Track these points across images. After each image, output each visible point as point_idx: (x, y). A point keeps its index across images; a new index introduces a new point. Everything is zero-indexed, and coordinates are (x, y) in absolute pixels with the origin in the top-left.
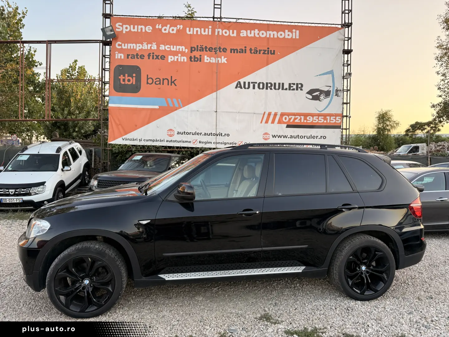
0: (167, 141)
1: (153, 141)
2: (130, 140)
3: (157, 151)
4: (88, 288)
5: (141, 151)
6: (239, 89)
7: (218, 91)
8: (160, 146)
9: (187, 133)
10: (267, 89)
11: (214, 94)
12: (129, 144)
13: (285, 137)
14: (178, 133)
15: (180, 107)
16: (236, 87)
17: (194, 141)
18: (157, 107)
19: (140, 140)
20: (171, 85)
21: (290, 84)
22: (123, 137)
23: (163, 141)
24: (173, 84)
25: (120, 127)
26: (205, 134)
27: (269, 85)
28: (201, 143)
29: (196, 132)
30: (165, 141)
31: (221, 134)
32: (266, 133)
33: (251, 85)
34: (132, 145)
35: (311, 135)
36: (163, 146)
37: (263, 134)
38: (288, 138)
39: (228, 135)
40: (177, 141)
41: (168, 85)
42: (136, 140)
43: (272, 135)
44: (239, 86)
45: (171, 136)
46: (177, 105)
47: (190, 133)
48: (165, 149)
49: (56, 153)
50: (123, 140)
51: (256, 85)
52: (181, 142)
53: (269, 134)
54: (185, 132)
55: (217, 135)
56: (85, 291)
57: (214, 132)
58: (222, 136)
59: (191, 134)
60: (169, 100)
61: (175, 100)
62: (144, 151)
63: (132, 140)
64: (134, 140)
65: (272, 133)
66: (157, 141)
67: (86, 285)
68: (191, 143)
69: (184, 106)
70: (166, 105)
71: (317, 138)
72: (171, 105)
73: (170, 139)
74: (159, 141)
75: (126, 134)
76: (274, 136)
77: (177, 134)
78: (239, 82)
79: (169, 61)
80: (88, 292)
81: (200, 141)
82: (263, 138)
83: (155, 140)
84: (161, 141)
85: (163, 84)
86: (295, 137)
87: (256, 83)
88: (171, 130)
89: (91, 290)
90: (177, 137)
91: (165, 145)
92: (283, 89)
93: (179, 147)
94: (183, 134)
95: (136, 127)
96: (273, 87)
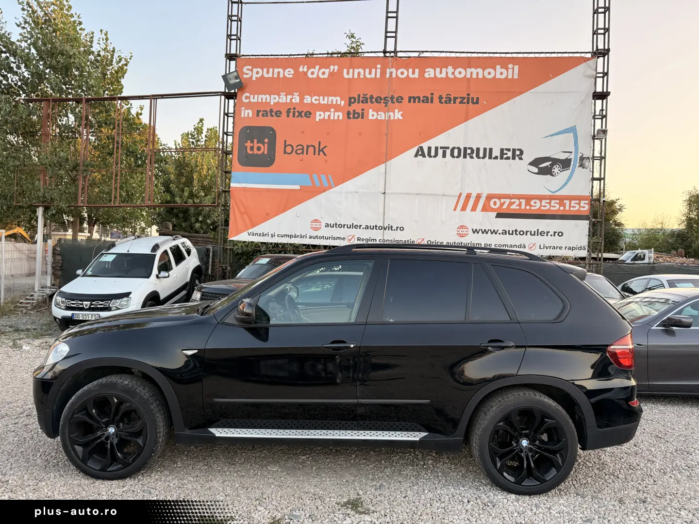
0: (311, 237)
1: (291, 237)
2: (259, 235)
3: (296, 252)
4: (113, 439)
5: (274, 251)
6: (420, 158)
7: (388, 163)
8: (301, 244)
9: (340, 226)
10: (465, 157)
11: (382, 166)
12: (257, 241)
13: (494, 232)
14: (327, 225)
15: (330, 187)
16: (416, 156)
17: (350, 238)
18: (297, 187)
19: (273, 236)
20: (319, 154)
21: (502, 150)
22: (250, 231)
23: (305, 237)
24: (321, 153)
25: (245, 216)
26: (367, 227)
27: (469, 151)
28: (360, 240)
29: (353, 224)
30: (308, 237)
31: (392, 227)
32: (461, 226)
33: (440, 152)
34: (262, 243)
35: (538, 230)
36: (304, 245)
37: (458, 228)
38: (500, 234)
39: (402, 229)
40: (324, 238)
41: (314, 154)
42: (267, 235)
43: (473, 229)
44: (420, 153)
45: (316, 229)
46: (326, 184)
47: (344, 225)
48: (307, 248)
49: (151, 252)
50: (249, 235)
51: (448, 152)
52: (331, 238)
53: (467, 228)
54: (336, 224)
55: (385, 229)
56: (109, 442)
57: (380, 224)
58: (392, 230)
59: (346, 226)
60: (315, 176)
61: (323, 177)
62: (278, 251)
63: (261, 235)
64: (263, 235)
65: (472, 226)
66: (296, 237)
67: (111, 434)
68: (346, 240)
69: (336, 185)
70: (310, 184)
71: (547, 235)
72: (318, 184)
73: (314, 234)
74: (299, 237)
75: (253, 226)
76: (475, 231)
77: (325, 226)
78: (421, 148)
79: (317, 120)
80: (112, 444)
81: (358, 238)
82: (458, 234)
83: (293, 235)
84: (301, 237)
85: (307, 154)
86: (511, 233)
87: (448, 148)
88: (316, 221)
89: (115, 441)
90: (325, 232)
91: (308, 244)
92: (490, 157)
93: (327, 246)
94: (333, 227)
95: (267, 217)
96: (474, 155)
